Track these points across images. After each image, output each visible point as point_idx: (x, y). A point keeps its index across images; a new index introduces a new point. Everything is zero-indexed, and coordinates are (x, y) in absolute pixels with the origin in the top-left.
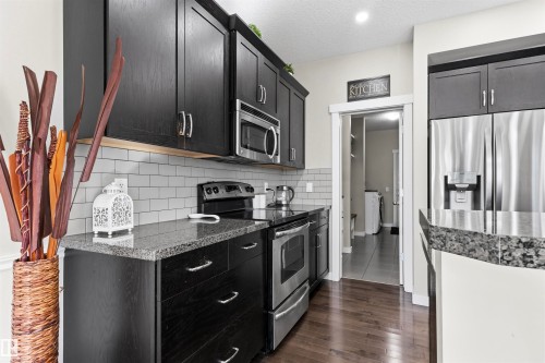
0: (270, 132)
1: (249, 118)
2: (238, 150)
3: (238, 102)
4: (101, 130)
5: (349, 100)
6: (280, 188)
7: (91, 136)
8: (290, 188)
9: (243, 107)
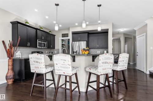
0: (45, 44)
1: (40, 42)
2: (38, 47)
3: (38, 40)
4: (17, 46)
5: (62, 37)
6: (50, 52)
7: (16, 46)
8: (52, 52)
9: (39, 41)
